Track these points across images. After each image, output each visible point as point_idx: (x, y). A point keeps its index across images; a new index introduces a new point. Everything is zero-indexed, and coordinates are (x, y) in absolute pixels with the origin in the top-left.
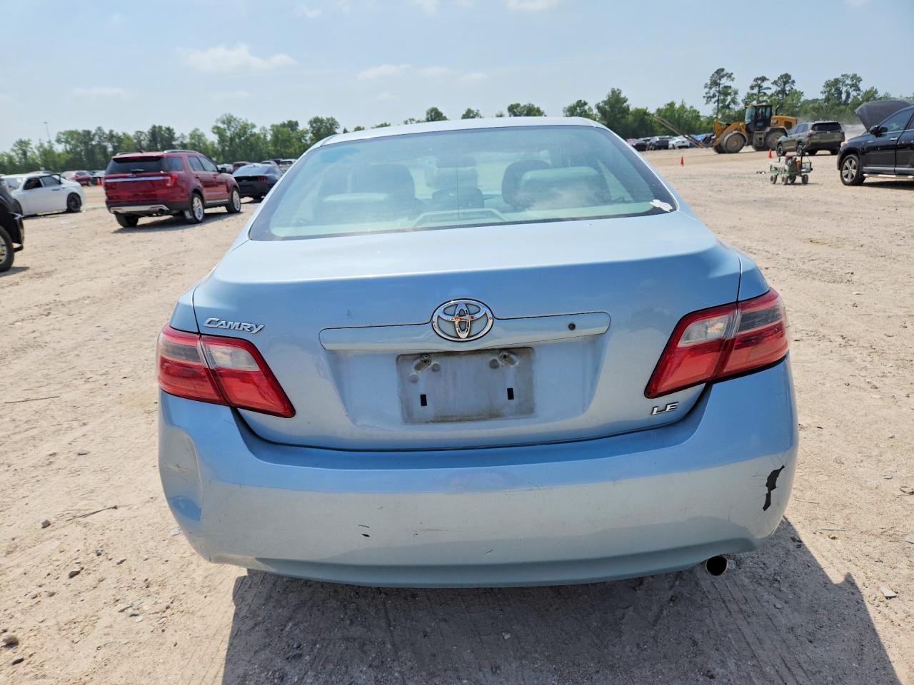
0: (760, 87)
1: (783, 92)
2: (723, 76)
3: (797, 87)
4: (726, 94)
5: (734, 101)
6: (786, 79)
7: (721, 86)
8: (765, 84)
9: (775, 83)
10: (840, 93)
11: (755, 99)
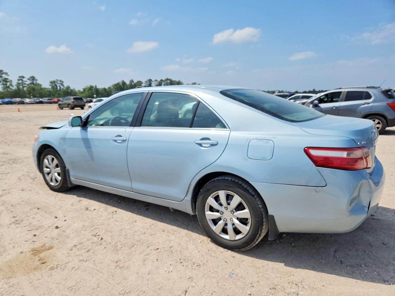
0: (22, 80)
1: (33, 83)
2: (3, 73)
3: (38, 82)
4: (7, 82)
5: (11, 85)
6: (33, 78)
7: (3, 78)
8: (24, 79)
9: (28, 79)
10: (57, 86)
11: (21, 85)
